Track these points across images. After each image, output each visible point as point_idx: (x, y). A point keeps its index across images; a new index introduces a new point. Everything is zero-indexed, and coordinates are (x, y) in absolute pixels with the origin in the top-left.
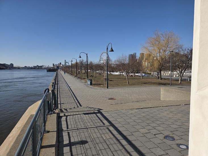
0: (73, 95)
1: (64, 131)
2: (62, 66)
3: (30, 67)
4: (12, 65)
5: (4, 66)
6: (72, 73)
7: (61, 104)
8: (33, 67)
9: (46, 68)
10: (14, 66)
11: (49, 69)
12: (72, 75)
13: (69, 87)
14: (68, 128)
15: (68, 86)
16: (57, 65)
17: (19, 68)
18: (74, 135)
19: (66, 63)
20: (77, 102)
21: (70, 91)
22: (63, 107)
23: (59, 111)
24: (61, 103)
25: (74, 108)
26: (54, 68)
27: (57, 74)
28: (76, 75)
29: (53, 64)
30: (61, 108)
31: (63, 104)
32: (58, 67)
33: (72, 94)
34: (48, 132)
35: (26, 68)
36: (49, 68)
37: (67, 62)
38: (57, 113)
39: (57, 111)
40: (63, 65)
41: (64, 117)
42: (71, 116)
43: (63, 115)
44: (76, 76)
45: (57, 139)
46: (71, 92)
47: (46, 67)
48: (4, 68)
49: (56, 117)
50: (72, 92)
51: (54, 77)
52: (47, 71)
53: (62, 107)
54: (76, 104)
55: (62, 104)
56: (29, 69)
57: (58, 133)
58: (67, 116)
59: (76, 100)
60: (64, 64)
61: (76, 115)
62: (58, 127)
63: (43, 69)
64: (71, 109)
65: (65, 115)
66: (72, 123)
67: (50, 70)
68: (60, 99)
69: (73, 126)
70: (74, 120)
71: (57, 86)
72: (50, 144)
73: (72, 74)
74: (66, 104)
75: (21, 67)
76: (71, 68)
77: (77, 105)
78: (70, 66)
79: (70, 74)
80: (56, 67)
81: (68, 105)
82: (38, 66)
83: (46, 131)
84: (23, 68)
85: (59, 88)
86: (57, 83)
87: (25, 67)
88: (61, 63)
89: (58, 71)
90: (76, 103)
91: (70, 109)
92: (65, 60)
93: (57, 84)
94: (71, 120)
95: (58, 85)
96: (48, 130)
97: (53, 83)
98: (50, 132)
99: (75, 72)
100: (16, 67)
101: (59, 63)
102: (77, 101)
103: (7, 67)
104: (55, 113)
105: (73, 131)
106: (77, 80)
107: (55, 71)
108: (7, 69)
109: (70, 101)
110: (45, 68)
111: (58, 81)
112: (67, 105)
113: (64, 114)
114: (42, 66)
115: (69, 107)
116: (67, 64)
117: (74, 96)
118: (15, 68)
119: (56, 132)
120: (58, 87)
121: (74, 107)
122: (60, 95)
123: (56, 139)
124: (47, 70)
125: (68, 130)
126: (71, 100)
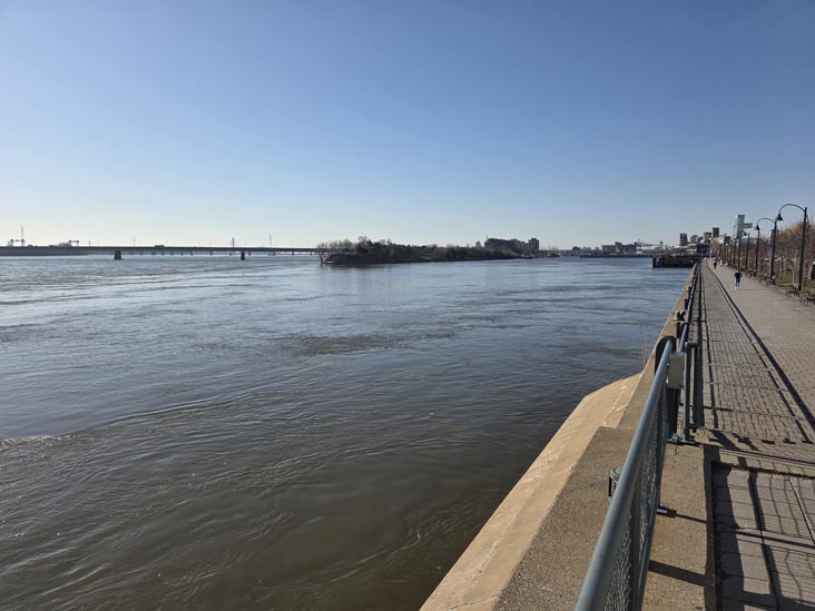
0: (780, 381)
1: (745, 534)
2: (721, 241)
3: (588, 250)
4: (535, 242)
5: (513, 250)
6: (773, 274)
7: (718, 412)
8: (601, 248)
9: (652, 251)
10: (543, 246)
11: (663, 258)
12: (774, 283)
13: (754, 341)
14: (761, 525)
15: (749, 332)
16: (701, 238)
17: (554, 255)
18: (795, 569)
19: (747, 231)
20: (802, 416)
21: (765, 358)
22: (728, 425)
23: (711, 440)
24: (717, 405)
25: (787, 441)
26: (684, 250)
27: (698, 279)
28: (796, 285)
29: (683, 238)
30: (716, 425)
31: (726, 413)
32: (703, 249)
33: (776, 374)
34: (672, 514)
35: (578, 254)
36: (662, 251)
37: (750, 226)
38: (705, 446)
39: (702, 436)
40: (727, 239)
41: (738, 472)
42: (774, 476)
43: (736, 462)
44: (796, 292)
45: (713, 556)
46: (769, 363)
47: (653, 248)
48: (512, 253)
49: (702, 462)
50: (771, 367)
51: (683, 293)
52: (654, 266)
53: (724, 426)
54: (795, 425)
55: (722, 410)
56: (588, 257)
57: (715, 534)
58: (754, 472)
59: (795, 407)
60: (732, 234)
61: (805, 477)
62: (714, 506)
63: (638, 256)
64: (772, 443)
65: (743, 465)
66: (783, 510)
67: (665, 260)
68: (712, 387)
69: (789, 526)
70: (792, 499)
71: (696, 328)
72: (683, 566)
73: (772, 280)
74: (740, 416)
75: (562, 252)
76: (770, 253)
77: (803, 433)
78: (765, 243)
79: (766, 278)
80: (693, 247)
81: (755, 421)
82: (618, 244)
83: (663, 508)
84: (568, 252)
85: (705, 338)
86: (696, 316)
87: (575, 248)
88: (716, 231)
89: (703, 264)
90: (797, 422)
91: (764, 441)
92: (741, 217)
93: (699, 321)
94: (779, 496)
95: (700, 326)
96: (671, 508)
97: (680, 317)
98: (679, 516)
99: (789, 270)
100: (546, 251)
101: (711, 231)
102: (799, 413)
103: (519, 251)
104: (697, 444)
105: (790, 547)
106: (802, 309)
107: (690, 266)
108: (520, 257)
109: (763, 406)
110: (645, 255)
111: (700, 310)
112: (748, 420)
113: (742, 460)
114: (632, 247)
115: (759, 431)
116: (753, 233)
117: (783, 386)
118: (544, 254)
119: (704, 526)
120: (704, 333)
121: (784, 435)
122: (713, 369)
123: (708, 555)
124: (654, 260)
125: (764, 534)
126: (766, 400)
